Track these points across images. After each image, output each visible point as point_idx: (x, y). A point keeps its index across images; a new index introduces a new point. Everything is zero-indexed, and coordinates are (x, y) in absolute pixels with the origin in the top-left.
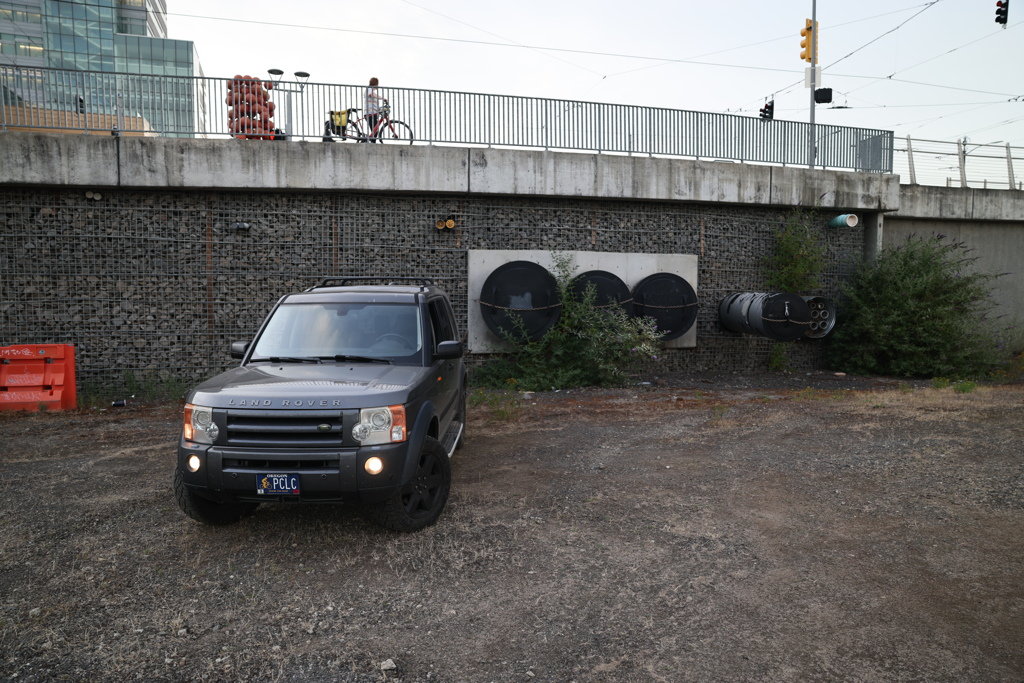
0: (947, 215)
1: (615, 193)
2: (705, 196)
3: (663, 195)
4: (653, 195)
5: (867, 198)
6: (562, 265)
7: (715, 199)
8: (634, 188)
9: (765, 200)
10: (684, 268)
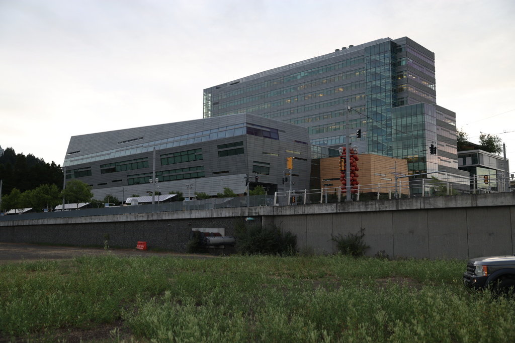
0: (297, 213)
10: (222, 231)
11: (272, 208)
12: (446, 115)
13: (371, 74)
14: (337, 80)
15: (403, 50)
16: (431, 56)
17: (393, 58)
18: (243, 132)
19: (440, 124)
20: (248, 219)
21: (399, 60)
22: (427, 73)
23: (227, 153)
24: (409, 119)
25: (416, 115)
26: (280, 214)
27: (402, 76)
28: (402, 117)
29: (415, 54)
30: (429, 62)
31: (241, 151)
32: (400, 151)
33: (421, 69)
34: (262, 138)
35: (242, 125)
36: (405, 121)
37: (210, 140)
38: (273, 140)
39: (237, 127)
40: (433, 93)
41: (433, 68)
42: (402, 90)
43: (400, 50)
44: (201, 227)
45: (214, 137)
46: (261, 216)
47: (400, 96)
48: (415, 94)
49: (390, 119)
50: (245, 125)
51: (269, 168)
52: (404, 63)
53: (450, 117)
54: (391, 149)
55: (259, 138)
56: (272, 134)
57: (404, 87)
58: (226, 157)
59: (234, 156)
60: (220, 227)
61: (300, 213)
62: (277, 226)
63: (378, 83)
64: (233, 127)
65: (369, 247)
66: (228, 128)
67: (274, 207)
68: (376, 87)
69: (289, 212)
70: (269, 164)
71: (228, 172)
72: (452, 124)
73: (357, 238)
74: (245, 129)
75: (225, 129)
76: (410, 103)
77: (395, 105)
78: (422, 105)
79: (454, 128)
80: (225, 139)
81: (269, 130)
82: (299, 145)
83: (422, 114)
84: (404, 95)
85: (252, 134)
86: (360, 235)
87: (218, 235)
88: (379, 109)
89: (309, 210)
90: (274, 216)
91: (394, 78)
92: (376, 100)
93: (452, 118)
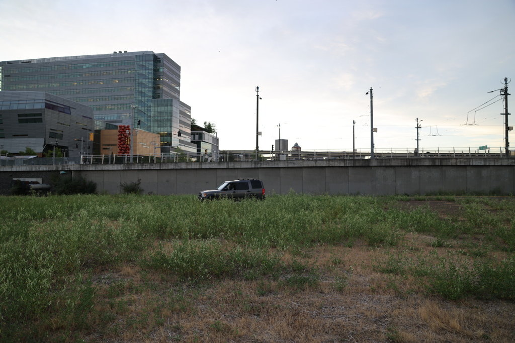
0: (97, 169)
4: (34, 170)
5: (67, 169)
9: (50, 170)
10: (40, 180)
11: (79, 166)
12: (185, 108)
13: (139, 74)
14: (114, 74)
15: (161, 61)
16: (179, 68)
17: (155, 66)
18: (42, 106)
19: (181, 113)
20: (62, 172)
21: (158, 68)
22: (176, 79)
23: (27, 121)
24: (163, 108)
25: (167, 106)
26: (85, 169)
27: (159, 79)
28: (158, 106)
29: (169, 66)
30: (177, 72)
31: (40, 120)
32: (156, 128)
33: (172, 76)
34: (58, 112)
35: (41, 101)
36: (159, 109)
37: (11, 109)
38: (67, 114)
39: (36, 102)
40: (178, 92)
41: (179, 76)
42: (159, 88)
43: (160, 61)
44: (21, 177)
45: (15, 107)
46: (72, 171)
47: (158, 91)
48: (167, 92)
49: (150, 107)
50: (44, 101)
51: (62, 134)
52: (161, 70)
53: (187, 109)
54: (150, 127)
55: (55, 112)
56: (66, 110)
57: (161, 86)
58: (26, 124)
59: (34, 123)
60: (38, 177)
61: (99, 169)
62: (83, 177)
63: (144, 81)
64: (33, 101)
65: (143, 190)
66: (28, 102)
67: (80, 165)
68: (142, 83)
69: (92, 168)
70: (63, 132)
71: (27, 135)
72: (188, 113)
73: (136, 185)
74: (44, 104)
75: (25, 102)
76: (164, 97)
77: (154, 97)
78: (171, 100)
79: (189, 117)
80: (25, 110)
81: (63, 107)
82: (86, 119)
83: (171, 106)
84: (160, 92)
85: (50, 109)
86: (137, 183)
87: (37, 183)
88: (143, 98)
89: (106, 167)
90: (80, 171)
91: (154, 79)
92: (142, 92)
93: (189, 110)
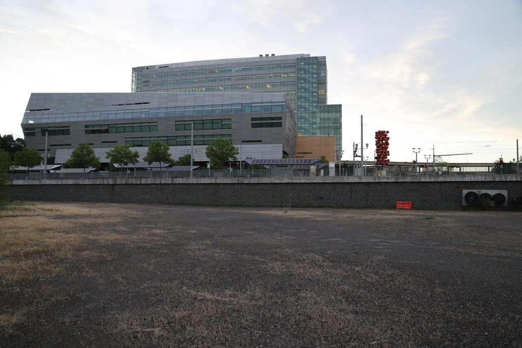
1: (489, 180)
2: (508, 180)
3: (499, 180)
4: (497, 180)
6: (479, 192)
7: (511, 180)
8: (493, 179)
13: (301, 78)
15: (323, 65)
17: (318, 69)
18: (282, 109)
21: (319, 72)
23: (261, 125)
24: (330, 114)
25: (335, 112)
27: (321, 83)
31: (280, 125)
43: (320, 65)
45: (247, 110)
49: (316, 113)
50: (284, 103)
52: (322, 74)
57: (322, 91)
58: (260, 129)
64: (270, 104)
71: (261, 141)
74: (284, 107)
77: (318, 103)
78: (340, 106)
80: (261, 113)
83: (340, 112)
84: (322, 97)
88: (307, 104)
92: (304, 97)
